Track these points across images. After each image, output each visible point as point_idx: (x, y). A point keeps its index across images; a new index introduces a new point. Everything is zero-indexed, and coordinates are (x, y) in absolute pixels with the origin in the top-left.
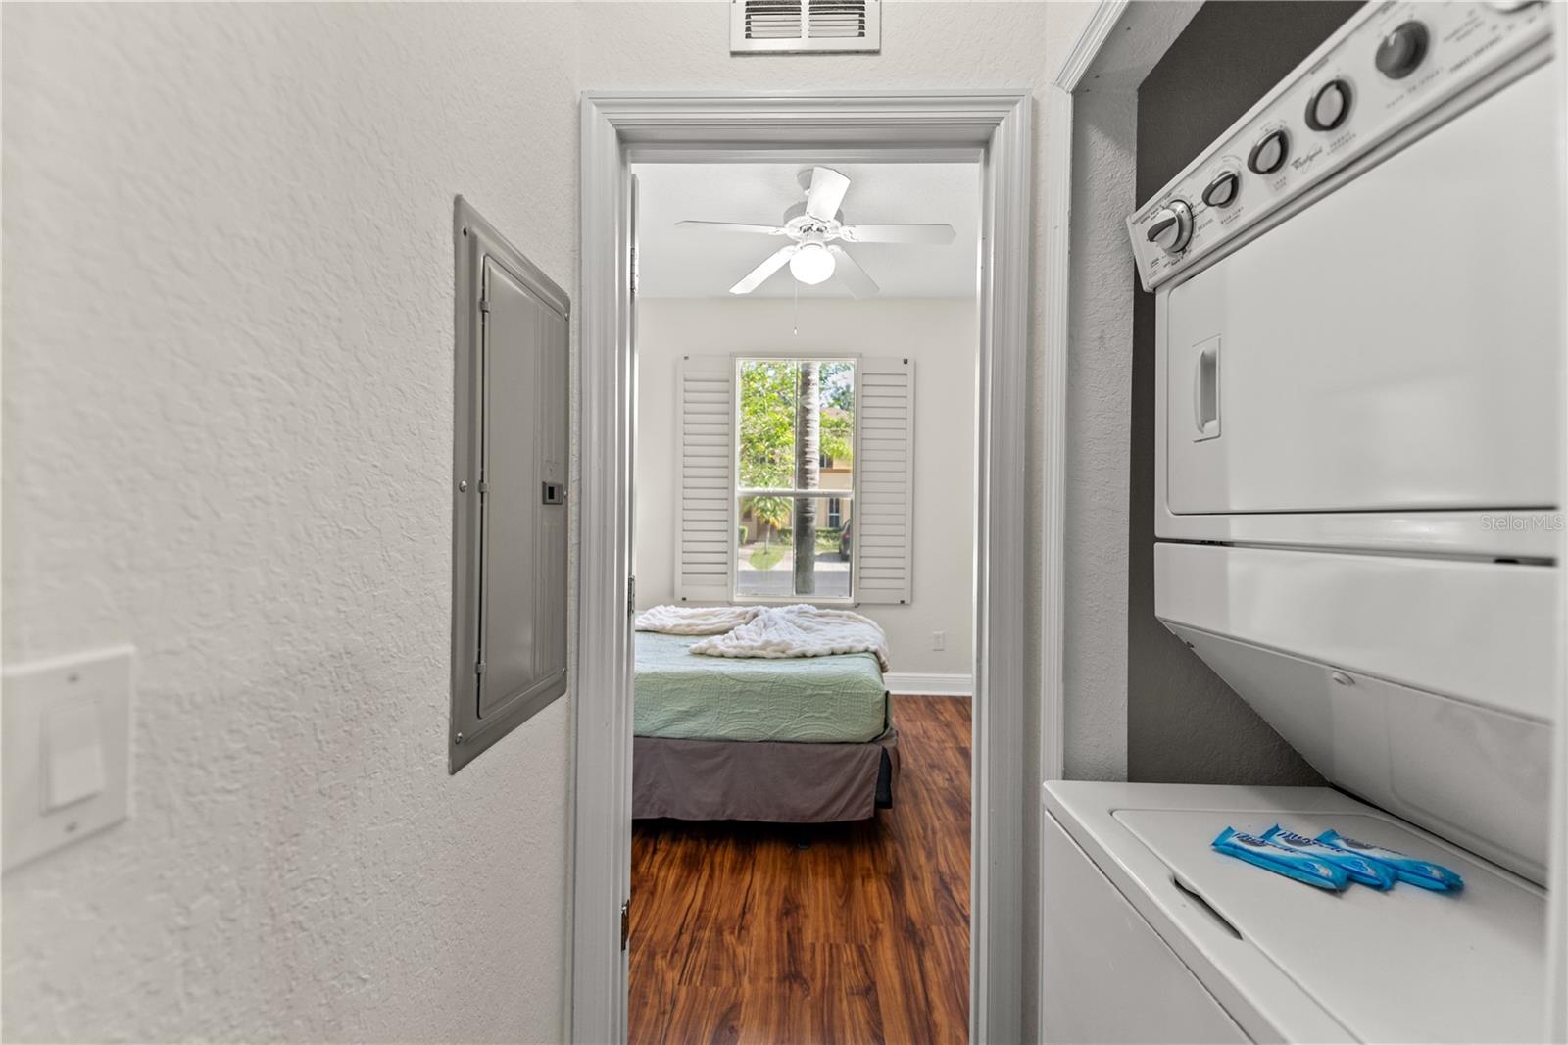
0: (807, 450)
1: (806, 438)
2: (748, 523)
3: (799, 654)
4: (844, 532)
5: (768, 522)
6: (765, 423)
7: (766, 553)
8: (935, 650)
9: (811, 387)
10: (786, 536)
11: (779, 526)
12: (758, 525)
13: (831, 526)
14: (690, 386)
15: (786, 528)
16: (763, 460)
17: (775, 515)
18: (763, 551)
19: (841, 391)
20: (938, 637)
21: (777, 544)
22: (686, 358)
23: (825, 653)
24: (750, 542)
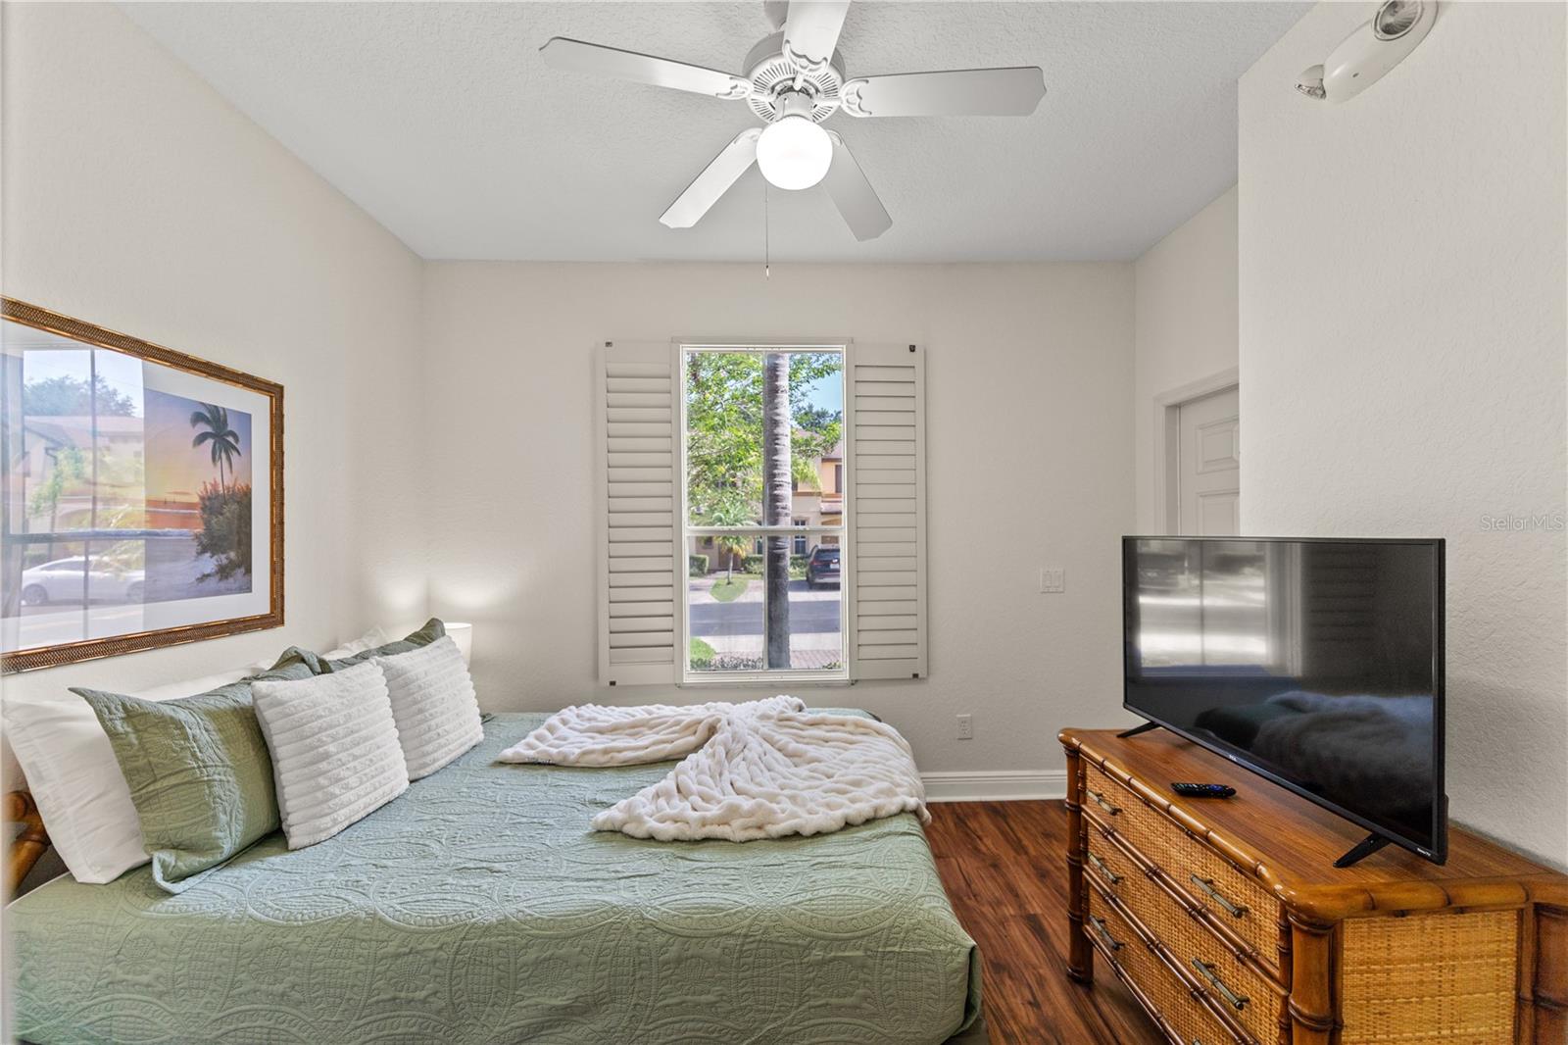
0: (776, 471)
1: (775, 458)
2: (708, 551)
3: (789, 833)
4: (812, 559)
5: (730, 550)
6: (724, 442)
7: (729, 583)
8: (960, 739)
9: (780, 394)
10: (749, 564)
11: (743, 554)
12: (720, 553)
13: (797, 552)
14: (615, 383)
15: (750, 556)
16: (724, 484)
17: (738, 543)
18: (726, 581)
19: (803, 411)
20: (964, 721)
21: (740, 572)
22: (608, 344)
23: (835, 826)
24: (712, 571)
